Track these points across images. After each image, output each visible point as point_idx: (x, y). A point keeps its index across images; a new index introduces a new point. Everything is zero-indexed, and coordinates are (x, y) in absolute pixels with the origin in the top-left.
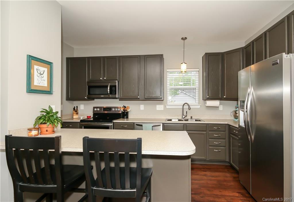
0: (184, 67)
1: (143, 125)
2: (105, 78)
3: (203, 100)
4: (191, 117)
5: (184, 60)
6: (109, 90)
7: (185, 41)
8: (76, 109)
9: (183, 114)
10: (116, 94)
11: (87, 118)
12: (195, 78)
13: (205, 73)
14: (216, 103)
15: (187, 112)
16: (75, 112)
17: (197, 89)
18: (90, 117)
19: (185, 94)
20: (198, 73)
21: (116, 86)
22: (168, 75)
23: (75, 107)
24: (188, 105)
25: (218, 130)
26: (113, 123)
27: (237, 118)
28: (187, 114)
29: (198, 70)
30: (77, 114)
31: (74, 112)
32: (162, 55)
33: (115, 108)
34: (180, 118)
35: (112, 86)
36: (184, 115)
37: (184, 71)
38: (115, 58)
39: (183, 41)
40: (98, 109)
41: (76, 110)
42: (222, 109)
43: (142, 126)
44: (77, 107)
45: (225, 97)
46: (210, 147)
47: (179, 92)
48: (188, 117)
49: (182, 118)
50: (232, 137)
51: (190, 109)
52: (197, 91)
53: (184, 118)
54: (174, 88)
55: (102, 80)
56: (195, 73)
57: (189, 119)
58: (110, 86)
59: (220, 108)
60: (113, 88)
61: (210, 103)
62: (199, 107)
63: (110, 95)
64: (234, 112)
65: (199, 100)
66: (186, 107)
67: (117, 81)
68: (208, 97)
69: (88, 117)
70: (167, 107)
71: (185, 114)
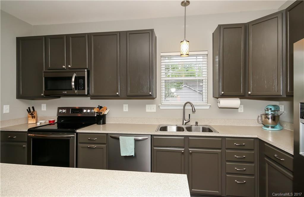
0: (185, 47)
1: (121, 138)
2: (69, 66)
3: (213, 97)
4: (197, 123)
5: (185, 37)
6: (73, 84)
7: (186, 7)
8: (32, 110)
9: (184, 118)
10: (84, 89)
11: (48, 123)
12: (201, 65)
13: (217, 57)
14: (235, 102)
15: (189, 115)
16: (31, 115)
17: (204, 81)
18: (54, 121)
19: (189, 88)
20: (206, 57)
21: (84, 77)
22: (162, 61)
23: (29, 108)
24: (192, 105)
25: (241, 148)
26: (77, 133)
27: (268, 125)
28: (189, 118)
29: (206, 53)
30: (33, 117)
31: (29, 115)
32: (152, 31)
33: (87, 108)
34: (180, 124)
35: (78, 77)
36: (185, 120)
37: (185, 53)
38: (84, 37)
39: (184, 7)
40: (64, 111)
41: (31, 112)
42: (242, 111)
43: (118, 139)
44: (33, 108)
45: (250, 93)
46: (227, 175)
47: (183, 87)
48: (192, 123)
49: (183, 125)
50: (268, 164)
51: (194, 111)
52: (204, 83)
53: (185, 125)
54: (171, 80)
55: (65, 69)
56: (202, 57)
57: (194, 125)
58: (76, 77)
59: (239, 110)
60: (81, 81)
61: (225, 102)
62: (208, 108)
63: (76, 91)
64: (263, 117)
65: (207, 98)
66: (188, 107)
67: (86, 70)
68: (223, 93)
69: (50, 121)
70: (161, 108)
71: (187, 117)
